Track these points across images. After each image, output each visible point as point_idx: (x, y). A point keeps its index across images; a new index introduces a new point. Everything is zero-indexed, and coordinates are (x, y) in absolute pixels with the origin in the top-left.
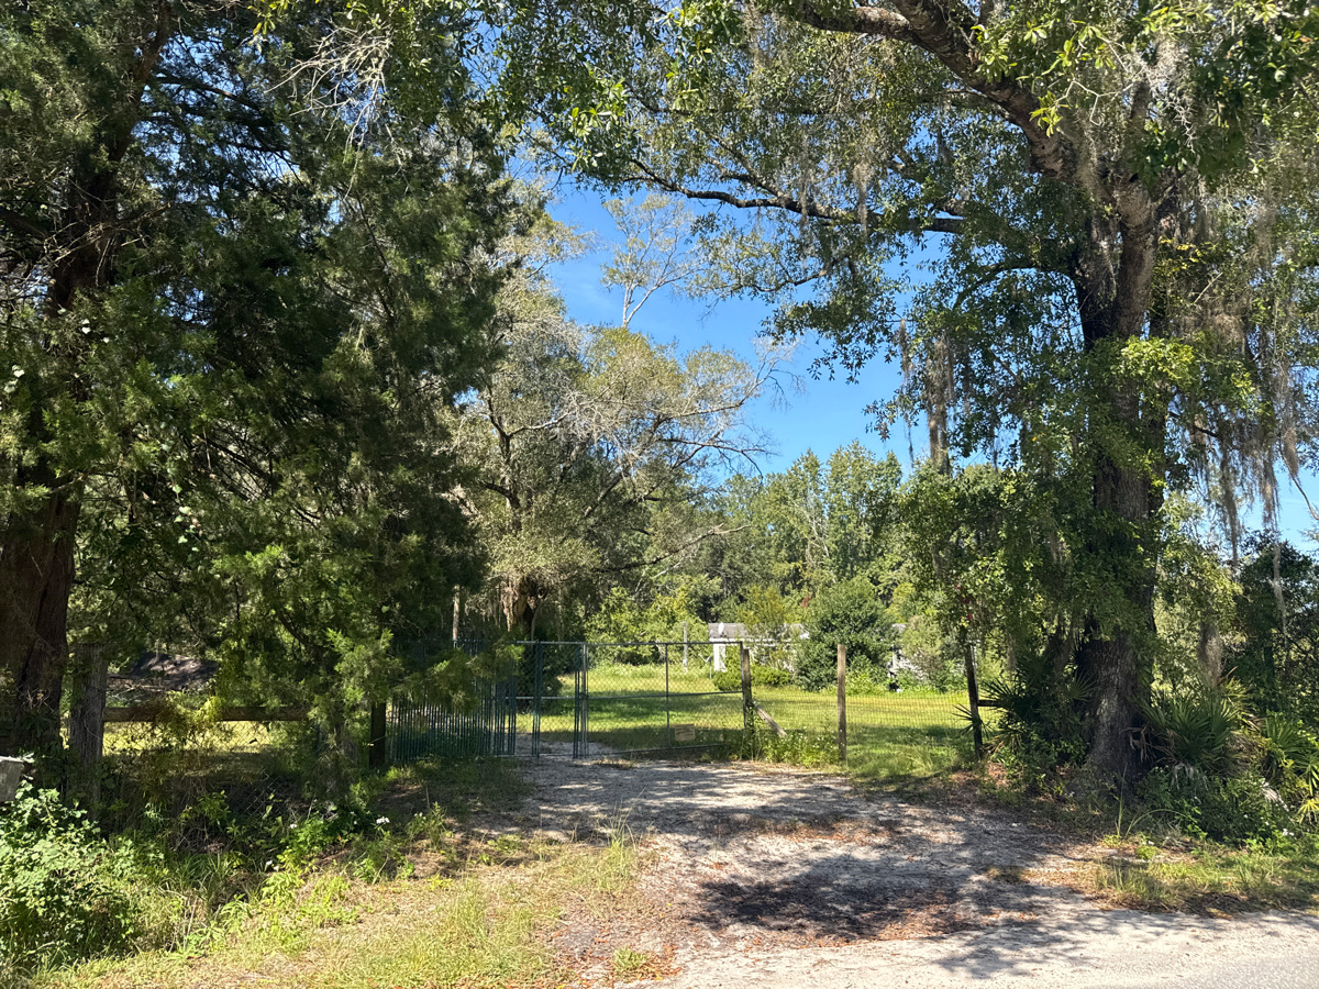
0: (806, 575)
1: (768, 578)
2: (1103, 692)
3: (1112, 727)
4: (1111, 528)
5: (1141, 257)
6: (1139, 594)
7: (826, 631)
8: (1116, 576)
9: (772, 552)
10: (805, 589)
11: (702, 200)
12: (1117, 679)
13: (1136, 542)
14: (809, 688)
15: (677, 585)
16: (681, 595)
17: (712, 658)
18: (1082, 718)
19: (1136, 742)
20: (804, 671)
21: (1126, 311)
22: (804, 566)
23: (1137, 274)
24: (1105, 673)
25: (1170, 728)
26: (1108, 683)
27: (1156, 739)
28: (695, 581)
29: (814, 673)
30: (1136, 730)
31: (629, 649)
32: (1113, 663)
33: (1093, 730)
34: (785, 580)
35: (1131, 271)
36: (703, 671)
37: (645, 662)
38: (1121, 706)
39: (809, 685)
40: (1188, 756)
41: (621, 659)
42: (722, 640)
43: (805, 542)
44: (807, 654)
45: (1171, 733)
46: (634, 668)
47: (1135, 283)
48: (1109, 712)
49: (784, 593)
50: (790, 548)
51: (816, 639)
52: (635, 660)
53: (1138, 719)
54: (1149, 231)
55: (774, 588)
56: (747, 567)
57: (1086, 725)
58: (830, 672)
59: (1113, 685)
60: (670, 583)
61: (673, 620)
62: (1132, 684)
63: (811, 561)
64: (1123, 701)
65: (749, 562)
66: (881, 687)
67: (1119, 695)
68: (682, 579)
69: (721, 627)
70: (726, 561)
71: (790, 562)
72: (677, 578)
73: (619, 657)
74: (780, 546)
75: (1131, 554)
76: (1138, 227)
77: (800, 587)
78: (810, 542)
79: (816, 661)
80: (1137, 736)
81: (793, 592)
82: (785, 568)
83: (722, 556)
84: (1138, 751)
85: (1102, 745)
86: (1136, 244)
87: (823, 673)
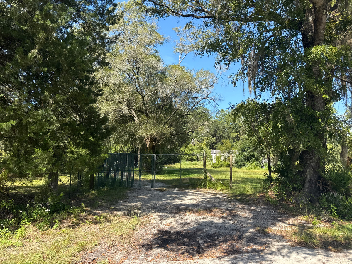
0: (241, 137)
1: (229, 137)
2: (308, 168)
3: (311, 180)
4: (310, 113)
5: (321, 19)
6: (320, 136)
7: (243, 151)
8: (311, 129)
9: (231, 131)
10: (240, 141)
11: (187, 17)
12: (313, 164)
13: (319, 118)
14: (238, 168)
15: (203, 140)
16: (204, 142)
17: (212, 159)
18: (301, 177)
19: (319, 184)
20: (237, 163)
21: (316, 39)
22: (240, 134)
23: (320, 25)
24: (309, 162)
25: (330, 180)
26: (310, 165)
27: (325, 183)
28: (208, 138)
29: (239, 163)
30: (319, 180)
31: (190, 157)
32: (311, 159)
33: (304, 181)
34: (235, 138)
35: (318, 24)
36: (210, 163)
37: (194, 160)
38: (314, 173)
39: (238, 167)
40: (336, 189)
41: (188, 160)
42: (215, 154)
43: (240, 127)
44: (238, 158)
45: (330, 181)
46: (191, 162)
47: (319, 29)
48: (310, 175)
49: (234, 141)
50: (236, 129)
51: (240, 154)
52: (192, 160)
53: (320, 177)
54: (324, 8)
55: (232, 140)
56: (224, 135)
57: (302, 178)
58: (244, 163)
59: (311, 166)
60: (201, 139)
61: (202, 149)
62: (318, 165)
63: (242, 133)
64: (315, 171)
65: (224, 133)
66: (258, 167)
67: (313, 169)
68: (205, 138)
69: (215, 151)
70: (218, 133)
71: (236, 133)
72: (203, 138)
73: (188, 159)
74: (233, 129)
75: (317, 122)
76: (320, 7)
77: (239, 140)
78: (242, 128)
79: (240, 160)
80: (319, 182)
81: (237, 141)
82: (235, 135)
83: (217, 132)
84: (319, 187)
85: (307, 185)
86: (319, 14)
87: (242, 163)
